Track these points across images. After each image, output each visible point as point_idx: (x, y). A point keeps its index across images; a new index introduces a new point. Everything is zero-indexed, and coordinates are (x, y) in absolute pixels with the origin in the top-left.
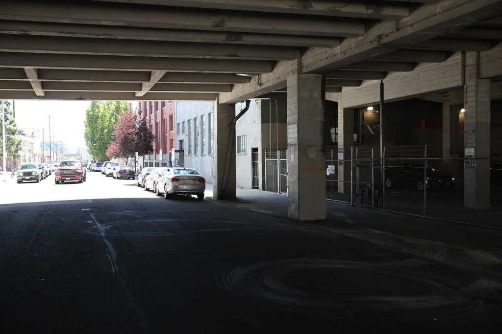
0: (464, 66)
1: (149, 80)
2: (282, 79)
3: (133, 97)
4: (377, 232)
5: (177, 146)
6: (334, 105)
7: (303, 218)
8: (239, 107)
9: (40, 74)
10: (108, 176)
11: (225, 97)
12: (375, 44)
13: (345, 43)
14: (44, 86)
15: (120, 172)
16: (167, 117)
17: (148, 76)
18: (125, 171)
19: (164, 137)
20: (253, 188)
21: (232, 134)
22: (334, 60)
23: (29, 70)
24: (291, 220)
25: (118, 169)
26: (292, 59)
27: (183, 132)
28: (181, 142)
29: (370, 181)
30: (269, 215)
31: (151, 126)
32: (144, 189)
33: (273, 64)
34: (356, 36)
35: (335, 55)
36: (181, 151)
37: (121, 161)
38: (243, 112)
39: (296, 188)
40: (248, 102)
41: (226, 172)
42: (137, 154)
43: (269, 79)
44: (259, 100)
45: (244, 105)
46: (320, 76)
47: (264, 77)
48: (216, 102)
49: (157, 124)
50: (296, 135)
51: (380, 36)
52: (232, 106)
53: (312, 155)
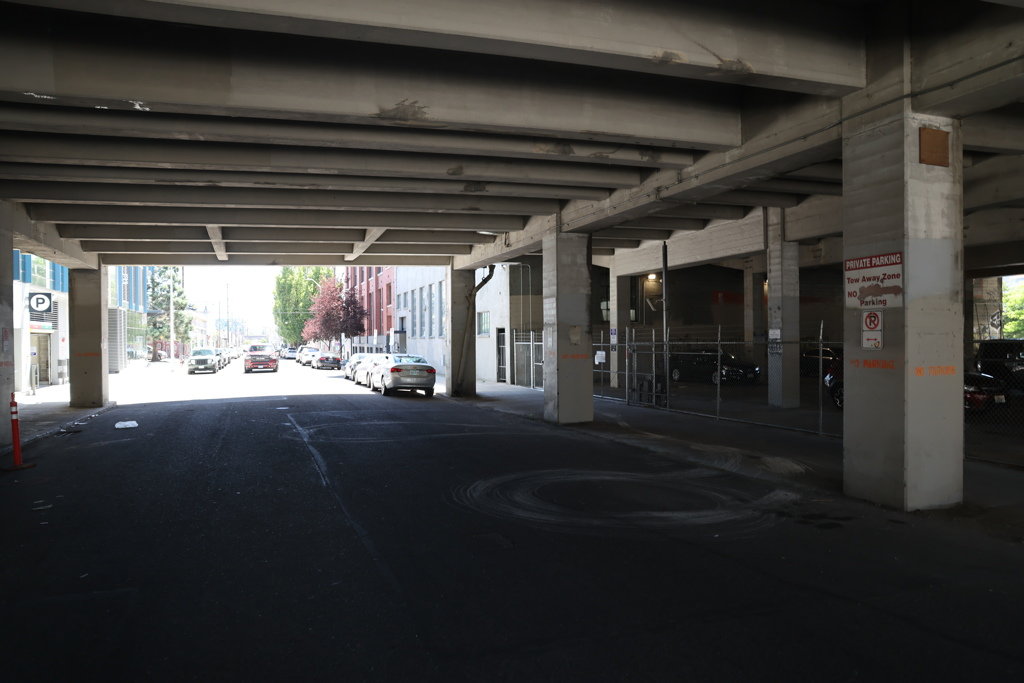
0: (766, 226)
1: (363, 240)
2: (536, 239)
3: (342, 261)
4: (657, 436)
5: (396, 326)
6: (605, 272)
7: (563, 420)
8: (480, 274)
9: (225, 233)
10: (304, 365)
11: (462, 261)
12: (653, 198)
13: (616, 195)
14: (228, 248)
15: (321, 360)
16: (383, 286)
17: (362, 236)
18: (327, 359)
19: (379, 314)
20: (499, 381)
21: (471, 310)
22: (602, 216)
23: (213, 228)
24: (548, 422)
25: (319, 355)
26: (550, 213)
27: (405, 306)
28: (402, 319)
29: (650, 371)
30: (520, 416)
31: (362, 298)
32: (354, 383)
33: (524, 220)
34: (629, 187)
35: (602, 210)
36: (402, 332)
37: (323, 344)
38: (485, 281)
39: (554, 381)
40: (492, 268)
41: (463, 360)
42: (343, 335)
43: (519, 239)
44: (507, 265)
45: (487, 271)
46: (586, 235)
47: (514, 235)
48: (449, 267)
49: (369, 295)
50: (554, 312)
51: (659, 188)
52: (471, 272)
53: (575, 338)
